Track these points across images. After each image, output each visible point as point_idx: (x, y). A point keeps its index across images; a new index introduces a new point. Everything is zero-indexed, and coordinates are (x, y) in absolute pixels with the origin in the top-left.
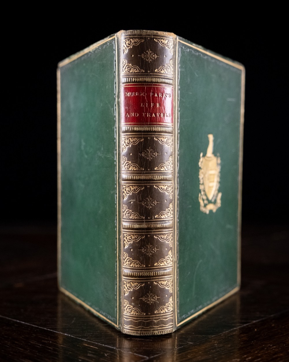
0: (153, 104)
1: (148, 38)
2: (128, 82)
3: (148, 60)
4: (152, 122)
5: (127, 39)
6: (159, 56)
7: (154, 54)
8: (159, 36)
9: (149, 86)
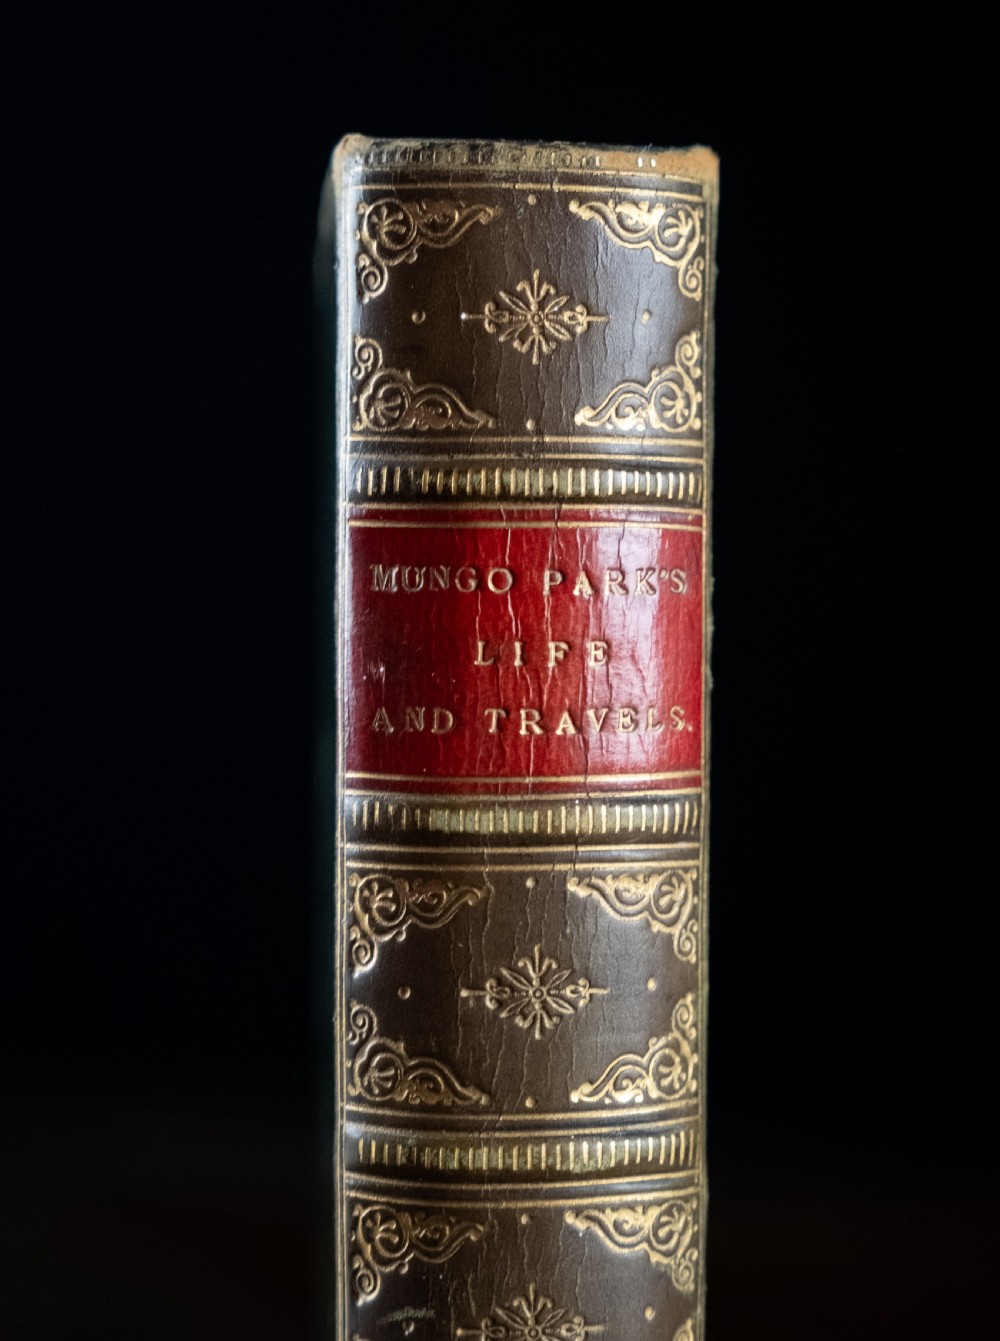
0: (557, 649)
1: (525, 193)
2: (390, 496)
3: (524, 349)
4: (555, 775)
5: (380, 202)
6: (606, 314)
7: (570, 306)
8: (602, 181)
9: (535, 525)
